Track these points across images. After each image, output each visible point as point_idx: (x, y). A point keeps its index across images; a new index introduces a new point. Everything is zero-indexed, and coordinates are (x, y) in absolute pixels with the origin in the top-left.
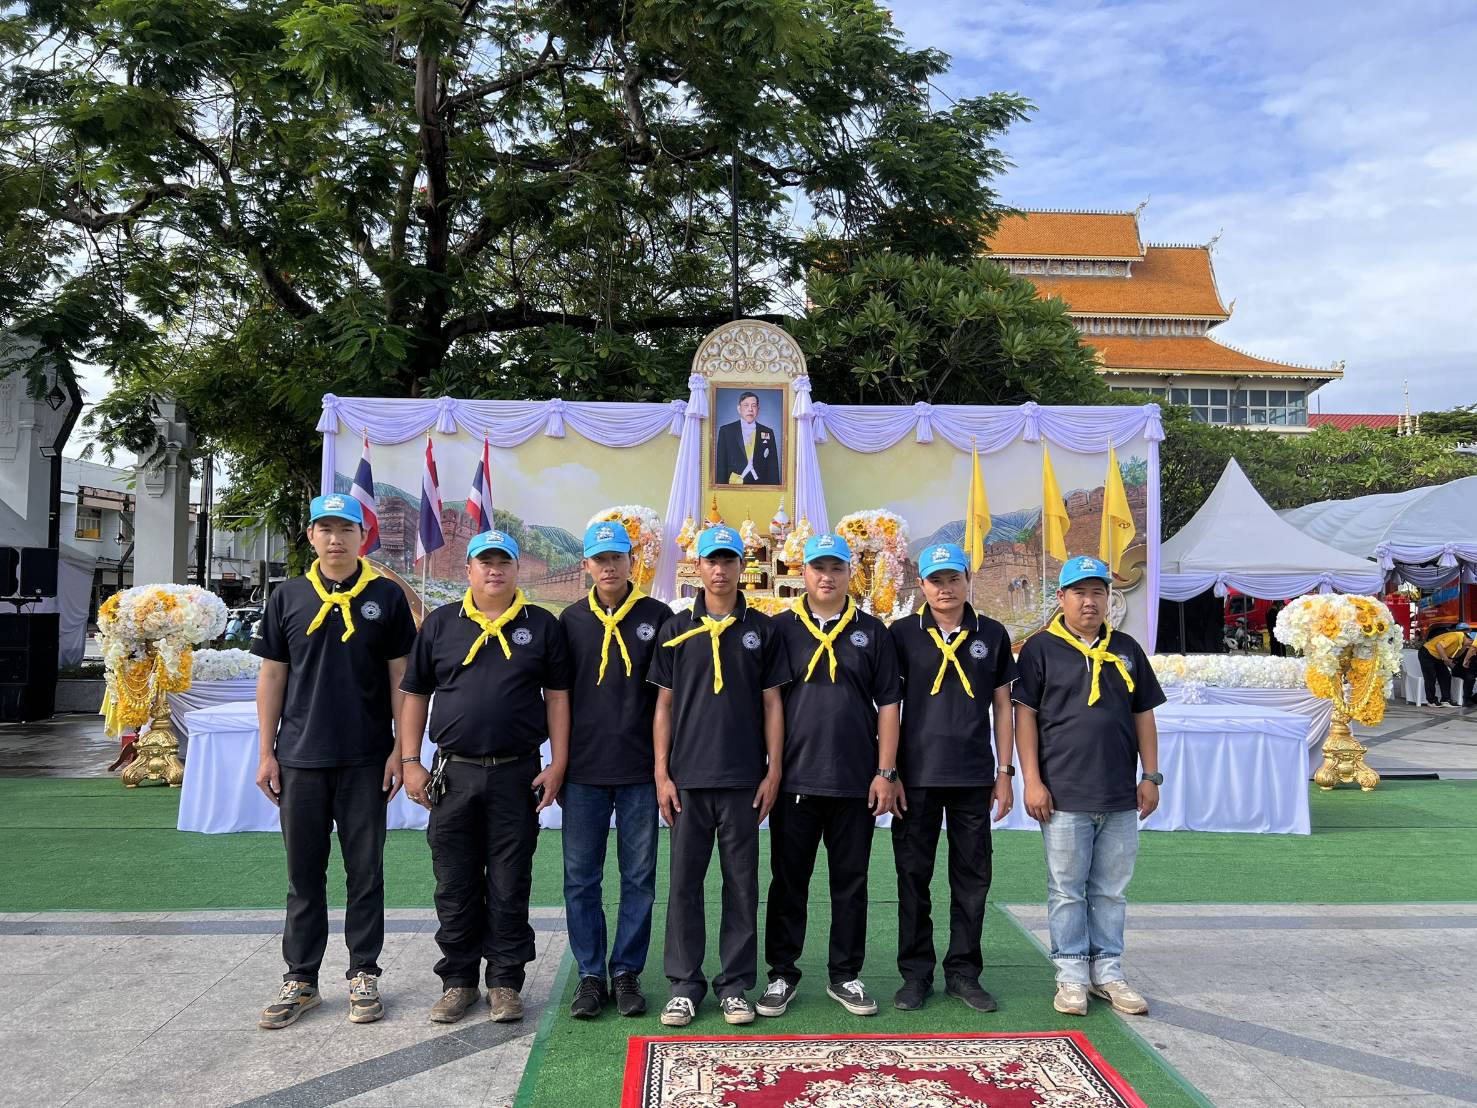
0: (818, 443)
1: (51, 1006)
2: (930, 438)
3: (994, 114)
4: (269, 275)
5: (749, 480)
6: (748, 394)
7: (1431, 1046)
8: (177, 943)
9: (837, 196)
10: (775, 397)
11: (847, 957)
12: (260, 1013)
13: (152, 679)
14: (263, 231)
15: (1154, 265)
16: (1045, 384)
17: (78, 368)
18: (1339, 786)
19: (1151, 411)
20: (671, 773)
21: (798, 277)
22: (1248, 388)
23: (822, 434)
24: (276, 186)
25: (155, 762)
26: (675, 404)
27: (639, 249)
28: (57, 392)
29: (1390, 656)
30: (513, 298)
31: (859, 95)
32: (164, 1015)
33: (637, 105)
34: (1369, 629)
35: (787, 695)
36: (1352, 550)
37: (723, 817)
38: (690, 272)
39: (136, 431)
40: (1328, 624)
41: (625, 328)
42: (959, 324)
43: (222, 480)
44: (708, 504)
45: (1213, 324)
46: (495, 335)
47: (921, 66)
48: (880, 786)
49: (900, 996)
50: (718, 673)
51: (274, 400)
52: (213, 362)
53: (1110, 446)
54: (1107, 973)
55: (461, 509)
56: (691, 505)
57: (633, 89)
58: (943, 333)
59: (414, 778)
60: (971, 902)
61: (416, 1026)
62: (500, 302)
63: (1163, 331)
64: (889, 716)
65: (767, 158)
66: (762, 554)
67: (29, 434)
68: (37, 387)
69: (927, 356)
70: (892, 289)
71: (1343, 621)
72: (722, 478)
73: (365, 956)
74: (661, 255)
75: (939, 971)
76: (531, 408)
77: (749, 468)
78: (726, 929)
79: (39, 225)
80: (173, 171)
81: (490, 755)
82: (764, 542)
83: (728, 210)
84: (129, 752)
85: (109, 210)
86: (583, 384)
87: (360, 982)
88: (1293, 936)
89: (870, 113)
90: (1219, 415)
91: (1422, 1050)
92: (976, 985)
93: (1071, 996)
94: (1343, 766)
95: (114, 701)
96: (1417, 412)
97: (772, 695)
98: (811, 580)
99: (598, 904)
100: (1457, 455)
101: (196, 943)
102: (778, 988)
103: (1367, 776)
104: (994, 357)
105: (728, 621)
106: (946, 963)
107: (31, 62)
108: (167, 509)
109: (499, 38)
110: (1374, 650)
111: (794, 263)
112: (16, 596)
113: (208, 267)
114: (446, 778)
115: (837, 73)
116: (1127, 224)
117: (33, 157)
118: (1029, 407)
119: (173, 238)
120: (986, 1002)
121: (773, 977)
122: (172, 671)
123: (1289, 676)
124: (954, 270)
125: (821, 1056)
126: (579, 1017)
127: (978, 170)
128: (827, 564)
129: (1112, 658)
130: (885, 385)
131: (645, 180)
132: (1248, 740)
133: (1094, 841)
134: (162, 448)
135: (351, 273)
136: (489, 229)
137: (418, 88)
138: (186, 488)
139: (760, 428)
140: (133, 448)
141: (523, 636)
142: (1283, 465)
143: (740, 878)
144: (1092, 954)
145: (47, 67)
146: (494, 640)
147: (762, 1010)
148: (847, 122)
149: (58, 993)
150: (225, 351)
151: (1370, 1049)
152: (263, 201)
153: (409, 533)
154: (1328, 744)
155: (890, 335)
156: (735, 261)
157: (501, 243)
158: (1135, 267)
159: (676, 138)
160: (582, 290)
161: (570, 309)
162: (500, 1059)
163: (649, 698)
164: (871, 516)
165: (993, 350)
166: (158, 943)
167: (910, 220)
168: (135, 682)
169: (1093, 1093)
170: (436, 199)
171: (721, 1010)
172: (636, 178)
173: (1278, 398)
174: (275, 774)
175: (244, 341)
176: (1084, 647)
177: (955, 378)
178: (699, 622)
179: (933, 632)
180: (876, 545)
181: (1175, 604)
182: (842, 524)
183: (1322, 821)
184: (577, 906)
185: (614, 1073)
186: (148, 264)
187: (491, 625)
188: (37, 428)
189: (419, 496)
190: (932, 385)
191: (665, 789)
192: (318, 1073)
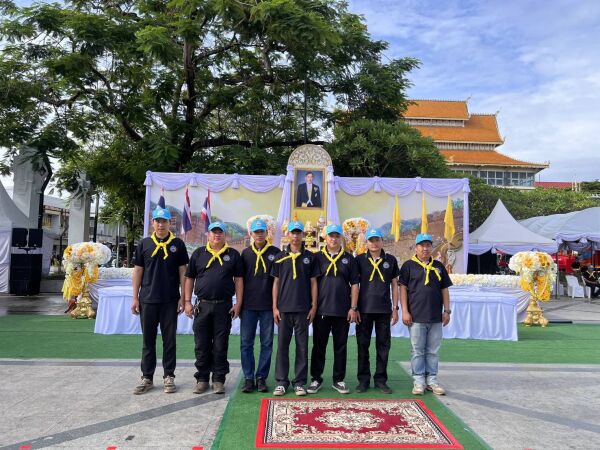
0: (336, 192)
1: (59, 387)
2: (379, 190)
3: (406, 65)
4: (124, 124)
5: (309, 205)
6: (309, 173)
7: (544, 406)
8: (100, 368)
9: (346, 96)
10: (319, 174)
11: (340, 373)
12: (133, 390)
13: (83, 278)
14: (123, 107)
15: (473, 122)
16: (426, 169)
17: (51, 159)
18: (533, 325)
19: (465, 181)
20: (278, 307)
21: (330, 126)
22: (511, 171)
23: (338, 188)
24: (128, 90)
25: (83, 309)
26: (282, 176)
27: (268, 115)
28: (43, 169)
29: (552, 275)
30: (219, 133)
31: (354, 57)
32: (100, 390)
33: (268, 59)
34: (544, 265)
35: (319, 281)
36: (546, 236)
37: (296, 322)
38: (287, 123)
39: (71, 184)
40: (528, 263)
41: (262, 146)
42: (391, 146)
43: (102, 204)
44: (293, 214)
45: (497, 145)
46: (211, 148)
47: (378, 47)
48: (351, 313)
49: (358, 388)
50: (295, 272)
51: (125, 173)
52: (100, 158)
53: (449, 195)
54: (431, 381)
55: (198, 216)
56: (287, 215)
57: (267, 54)
58: (385, 150)
59: (188, 307)
60: (383, 355)
61: (187, 394)
62: (213, 135)
63: (477, 148)
64: (355, 288)
65: (318, 81)
66: (314, 234)
67: (30, 185)
68: (36, 167)
69: (379, 159)
70: (366, 133)
71: (534, 262)
72: (299, 205)
73: (170, 370)
74: (276, 117)
75: (372, 380)
76: (225, 177)
77: (310, 201)
78: (297, 363)
79: (34, 104)
80: (88, 84)
81: (215, 299)
82: (315, 230)
83: (303, 100)
84: (73, 305)
85: (63, 98)
86: (245, 168)
87: (168, 379)
88: (503, 373)
89: (359, 64)
90: (499, 182)
91: (540, 407)
92: (384, 384)
93: (418, 388)
94: (534, 317)
95: (68, 287)
96: (580, 181)
97: (314, 280)
98: (329, 241)
99: (252, 353)
100: (592, 199)
101: (108, 369)
102: (315, 384)
103: (543, 321)
104: (404, 159)
105: (299, 254)
106: (375, 377)
107: (35, 42)
108: (82, 214)
109: (215, 33)
110: (546, 272)
111: (329, 121)
112: (27, 247)
113: (100, 120)
114: (200, 308)
115: (345, 49)
116: (463, 105)
117: (34, 78)
118: (418, 179)
119: (88, 109)
120: (388, 390)
121: (313, 380)
122: (91, 275)
123: (514, 283)
124: (389, 126)
125: (329, 405)
126: (245, 392)
127: (400, 86)
128: (335, 234)
129: (433, 269)
130: (363, 169)
131: (271, 88)
132: (495, 305)
133: (427, 334)
134: (81, 190)
135: (155, 123)
136: (209, 107)
137: (184, 54)
138: (89, 206)
139: (314, 186)
140: (69, 190)
141: (227, 258)
142: (522, 202)
143: (302, 344)
144: (426, 375)
145: (41, 44)
146: (217, 259)
147: (309, 391)
148: (350, 68)
149: (61, 383)
150: (106, 154)
151: (521, 407)
152: (123, 96)
153: (178, 224)
154: (529, 309)
155: (365, 151)
156: (305, 120)
157: (214, 112)
158: (466, 122)
159: (283, 73)
160: (245, 130)
161: (240, 138)
162: (218, 404)
163: (271, 281)
164: (356, 220)
165: (404, 156)
166: (93, 369)
167: (373, 105)
168: (77, 279)
169: (421, 417)
170: (191, 95)
171: (294, 391)
172: (267, 88)
173: (523, 175)
174: (137, 306)
175: (113, 150)
176: (424, 265)
177: (390, 167)
178: (288, 254)
179: (370, 259)
180: (358, 230)
181: (476, 256)
182: (345, 223)
183: (522, 336)
184: (245, 353)
185: (257, 409)
186: (77, 119)
187: (216, 254)
188: (34, 183)
189: (182, 210)
190: (381, 169)
191: (276, 312)
192: (155, 407)
